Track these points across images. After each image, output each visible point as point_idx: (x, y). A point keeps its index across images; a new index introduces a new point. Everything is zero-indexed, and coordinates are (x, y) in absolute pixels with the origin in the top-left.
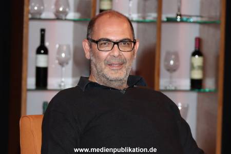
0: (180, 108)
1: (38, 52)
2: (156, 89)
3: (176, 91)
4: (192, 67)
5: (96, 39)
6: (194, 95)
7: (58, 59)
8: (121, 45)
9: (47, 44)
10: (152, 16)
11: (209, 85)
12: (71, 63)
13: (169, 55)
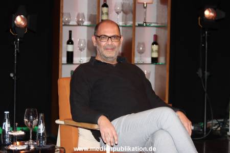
0: (145, 73)
1: (68, 43)
2: (133, 63)
3: (143, 64)
4: (152, 51)
5: (99, 35)
6: (153, 66)
7: (78, 47)
8: (113, 38)
9: (73, 39)
10: (130, 23)
11: (162, 60)
12: (86, 49)
13: (139, 44)
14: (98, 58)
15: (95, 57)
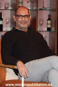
0: (44, 37)
2: (36, 31)
3: (43, 31)
4: (48, 24)
5: (17, 15)
7: (6, 22)
8: (25, 17)
9: (2, 17)
10: (35, 8)
12: (10, 23)
14: (17, 28)
15: (15, 28)
